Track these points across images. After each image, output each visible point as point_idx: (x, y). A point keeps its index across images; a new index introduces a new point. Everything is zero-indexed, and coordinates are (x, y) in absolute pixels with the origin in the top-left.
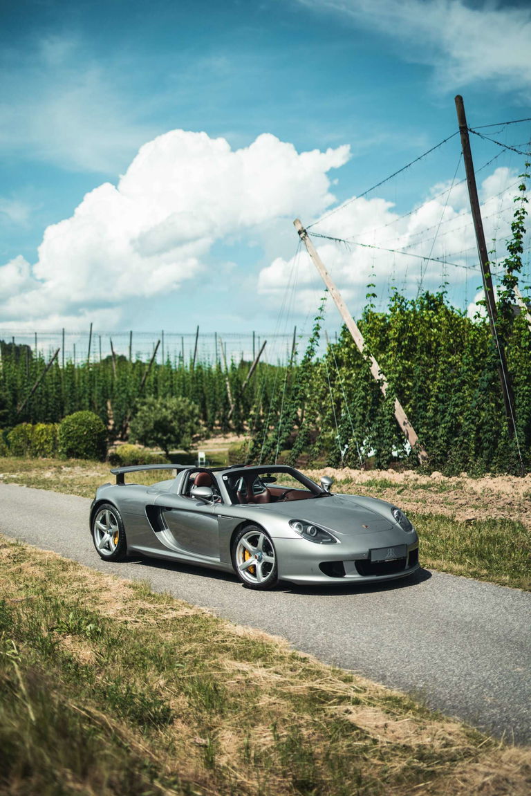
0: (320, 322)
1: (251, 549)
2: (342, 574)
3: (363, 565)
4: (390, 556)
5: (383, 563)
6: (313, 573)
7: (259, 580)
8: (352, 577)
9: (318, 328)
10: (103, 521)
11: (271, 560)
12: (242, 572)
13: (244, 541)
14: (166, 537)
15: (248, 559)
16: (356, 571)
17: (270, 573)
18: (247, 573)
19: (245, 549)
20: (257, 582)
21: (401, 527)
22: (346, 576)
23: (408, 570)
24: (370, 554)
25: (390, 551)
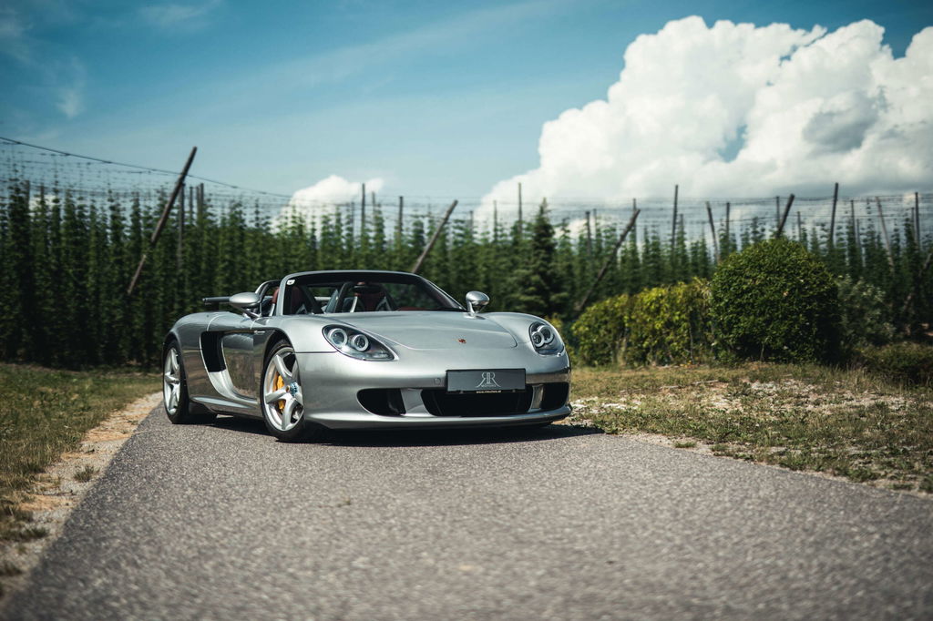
2: (401, 411)
5: (471, 395)
7: (284, 425)
8: (417, 415)
14: (221, 380)
15: (278, 390)
16: (423, 406)
21: (538, 349)
22: (406, 415)
23: (533, 414)
24: (446, 379)
25: (485, 376)
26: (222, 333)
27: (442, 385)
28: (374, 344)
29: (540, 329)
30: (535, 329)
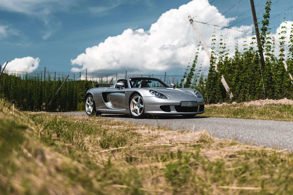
0: (198, 54)
1: (136, 103)
2: (170, 111)
3: (178, 107)
4: (190, 105)
5: (186, 107)
6: (158, 110)
7: (138, 115)
8: (173, 112)
9: (197, 56)
10: (89, 102)
11: (143, 106)
12: (132, 112)
13: (133, 100)
14: (109, 104)
15: (135, 108)
16: (175, 110)
17: (142, 111)
18: (134, 113)
19: (134, 103)
21: (197, 97)
23: (198, 112)
24: (181, 103)
25: (189, 103)
26: (110, 93)
27: (179, 105)
28: (162, 95)
29: (196, 92)
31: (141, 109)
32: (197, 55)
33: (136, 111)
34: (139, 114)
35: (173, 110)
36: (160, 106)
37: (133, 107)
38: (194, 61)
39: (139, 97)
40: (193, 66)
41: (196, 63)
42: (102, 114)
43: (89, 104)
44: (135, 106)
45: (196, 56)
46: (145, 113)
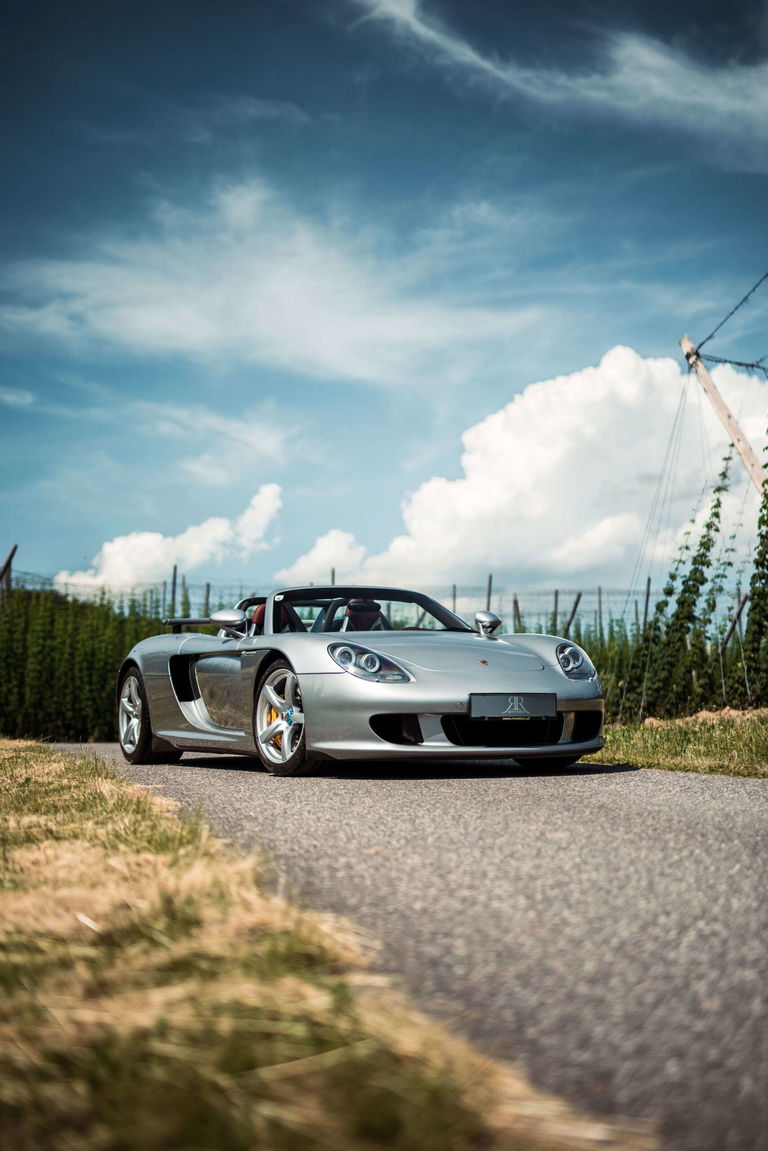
1: (278, 705)
2: (418, 739)
3: (458, 723)
4: (514, 711)
5: (497, 723)
6: (362, 737)
7: (284, 756)
8: (436, 744)
9: (718, 505)
10: (130, 699)
11: (301, 717)
12: (263, 746)
13: (269, 690)
14: (196, 711)
15: (273, 724)
16: (443, 735)
17: (298, 742)
18: (272, 749)
19: (271, 707)
20: (281, 762)
21: (567, 673)
22: (424, 744)
23: (563, 746)
24: (470, 702)
25: (513, 701)
26: (197, 656)
27: (464, 710)
28: (386, 664)
29: (567, 651)
30: (562, 651)
31: (297, 730)
32: (718, 500)
33: (275, 740)
34: (289, 755)
35: (431, 737)
36: (369, 715)
37: (269, 723)
38: (709, 526)
39: (289, 675)
40: (702, 544)
41: (717, 530)
42: (186, 756)
43: (131, 709)
44: (277, 716)
45: (716, 502)
46: (310, 751)
